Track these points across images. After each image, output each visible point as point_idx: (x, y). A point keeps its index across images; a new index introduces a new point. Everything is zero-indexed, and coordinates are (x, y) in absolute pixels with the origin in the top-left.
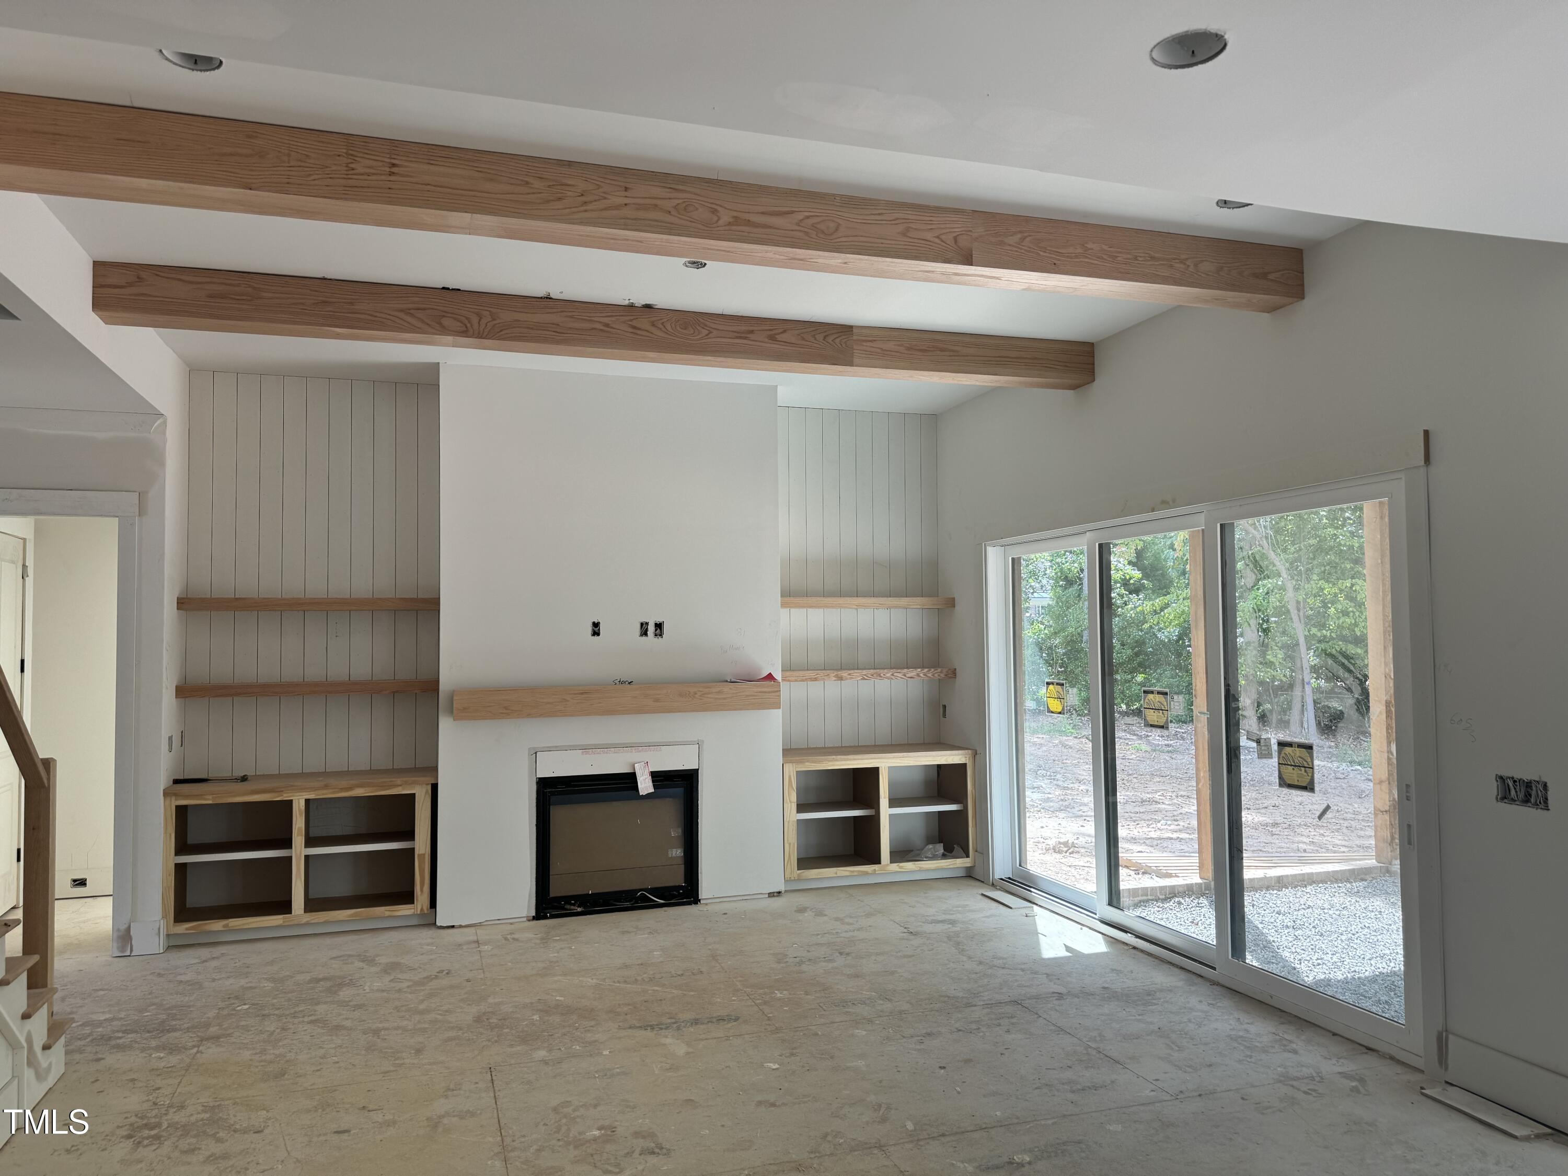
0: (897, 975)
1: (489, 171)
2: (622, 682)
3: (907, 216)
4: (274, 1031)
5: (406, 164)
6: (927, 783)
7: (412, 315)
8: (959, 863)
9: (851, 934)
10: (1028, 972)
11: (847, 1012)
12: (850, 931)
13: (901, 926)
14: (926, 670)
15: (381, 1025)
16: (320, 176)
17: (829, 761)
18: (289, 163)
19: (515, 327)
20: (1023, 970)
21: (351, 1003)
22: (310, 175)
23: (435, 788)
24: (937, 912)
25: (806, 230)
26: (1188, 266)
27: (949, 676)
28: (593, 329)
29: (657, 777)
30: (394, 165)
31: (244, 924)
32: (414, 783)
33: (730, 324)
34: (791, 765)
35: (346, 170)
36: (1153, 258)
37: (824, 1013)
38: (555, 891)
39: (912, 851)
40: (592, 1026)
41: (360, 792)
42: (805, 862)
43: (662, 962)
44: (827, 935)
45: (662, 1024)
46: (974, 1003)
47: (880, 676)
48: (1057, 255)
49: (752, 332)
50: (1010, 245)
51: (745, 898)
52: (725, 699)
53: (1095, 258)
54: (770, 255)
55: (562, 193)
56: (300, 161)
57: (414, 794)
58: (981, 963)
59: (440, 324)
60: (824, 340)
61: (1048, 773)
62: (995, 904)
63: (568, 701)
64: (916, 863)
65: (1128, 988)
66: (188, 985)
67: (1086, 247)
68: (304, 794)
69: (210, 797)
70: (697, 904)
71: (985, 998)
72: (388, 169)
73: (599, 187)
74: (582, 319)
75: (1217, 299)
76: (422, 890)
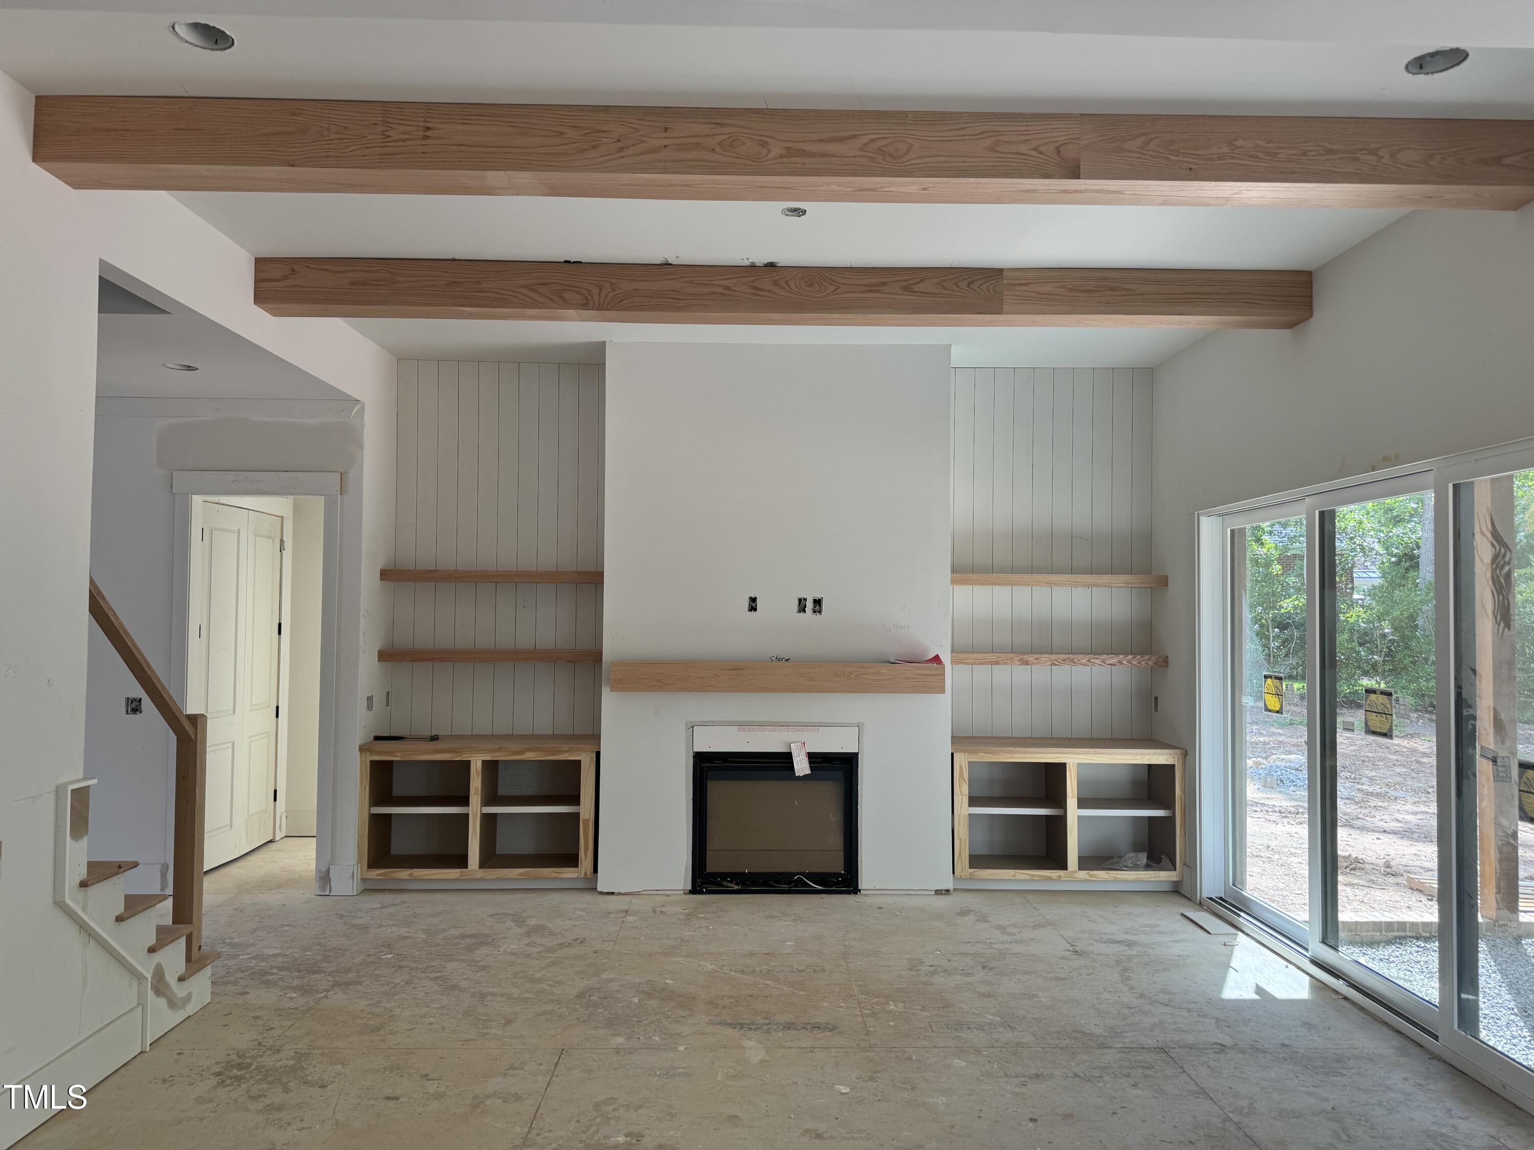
0: (1035, 999)
1: (522, 125)
2: (779, 659)
3: (996, 128)
4: (399, 984)
5: (439, 126)
6: (1135, 784)
7: (535, 291)
8: (1163, 877)
9: (1007, 946)
10: (1195, 1014)
11: (957, 1037)
12: (1007, 942)
13: (1069, 943)
14: (1130, 657)
15: (490, 990)
16: (358, 147)
17: (1007, 753)
18: (329, 136)
19: (635, 297)
20: (1189, 1010)
21: (480, 964)
22: (348, 147)
23: (598, 754)
24: (1118, 930)
25: (871, 155)
26: (1382, 157)
27: (1160, 664)
28: (713, 293)
29: (813, 757)
30: (428, 129)
31: (427, 875)
32: (579, 750)
33: (861, 277)
34: (962, 754)
35: (382, 139)
36: (1329, 151)
37: (931, 1034)
38: (712, 866)
39: (1112, 857)
40: (684, 1017)
41: (529, 756)
42: (977, 861)
43: (790, 954)
44: (977, 944)
45: (753, 1024)
46: (1111, 1044)
47: (1074, 662)
48: (1194, 159)
49: (884, 284)
50: (1130, 151)
51: (908, 893)
52: (883, 680)
53: (1246, 158)
54: (834, 187)
55: (597, 141)
56: (339, 133)
57: (580, 761)
58: (1142, 996)
59: (562, 297)
60: (968, 287)
61: (1353, 776)
62: (1192, 927)
63: (720, 676)
64: (1110, 872)
65: (1315, 1049)
66: (358, 929)
67: (1235, 145)
68: (481, 755)
69: (399, 754)
70: (857, 894)
71: (1127, 1040)
72: (421, 133)
73: (637, 130)
74: (703, 284)
75: (1430, 197)
76: (586, 855)
